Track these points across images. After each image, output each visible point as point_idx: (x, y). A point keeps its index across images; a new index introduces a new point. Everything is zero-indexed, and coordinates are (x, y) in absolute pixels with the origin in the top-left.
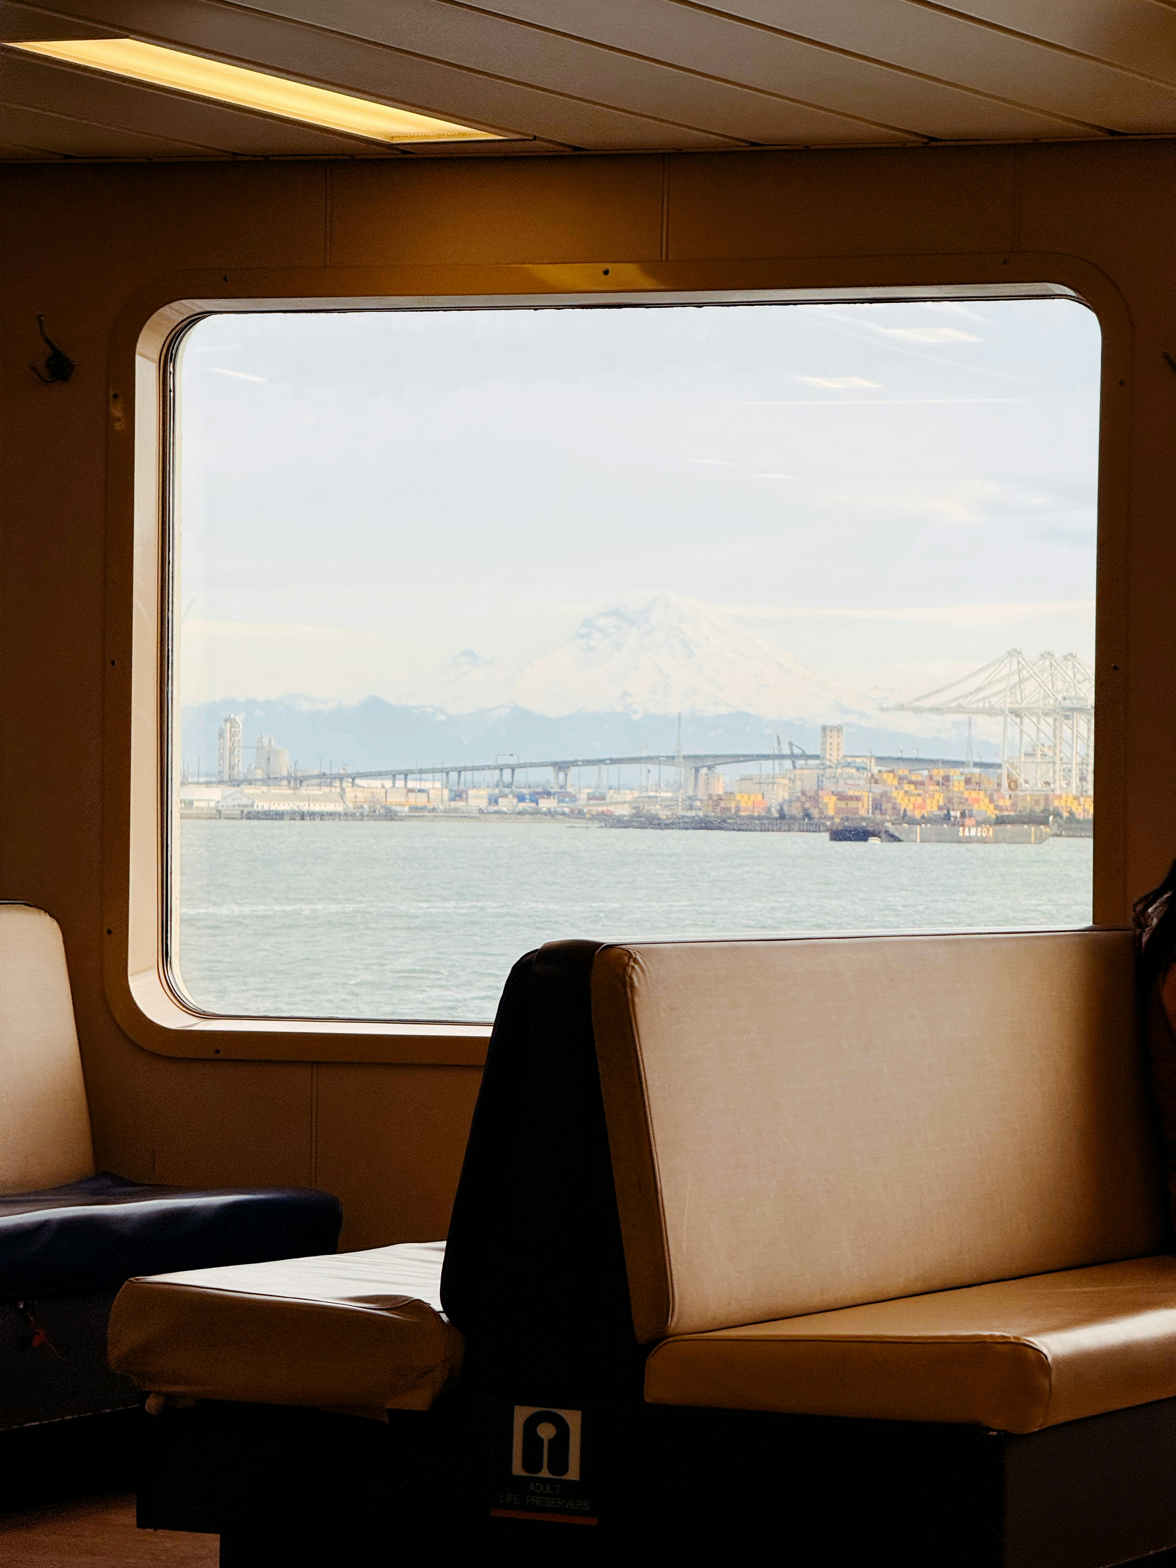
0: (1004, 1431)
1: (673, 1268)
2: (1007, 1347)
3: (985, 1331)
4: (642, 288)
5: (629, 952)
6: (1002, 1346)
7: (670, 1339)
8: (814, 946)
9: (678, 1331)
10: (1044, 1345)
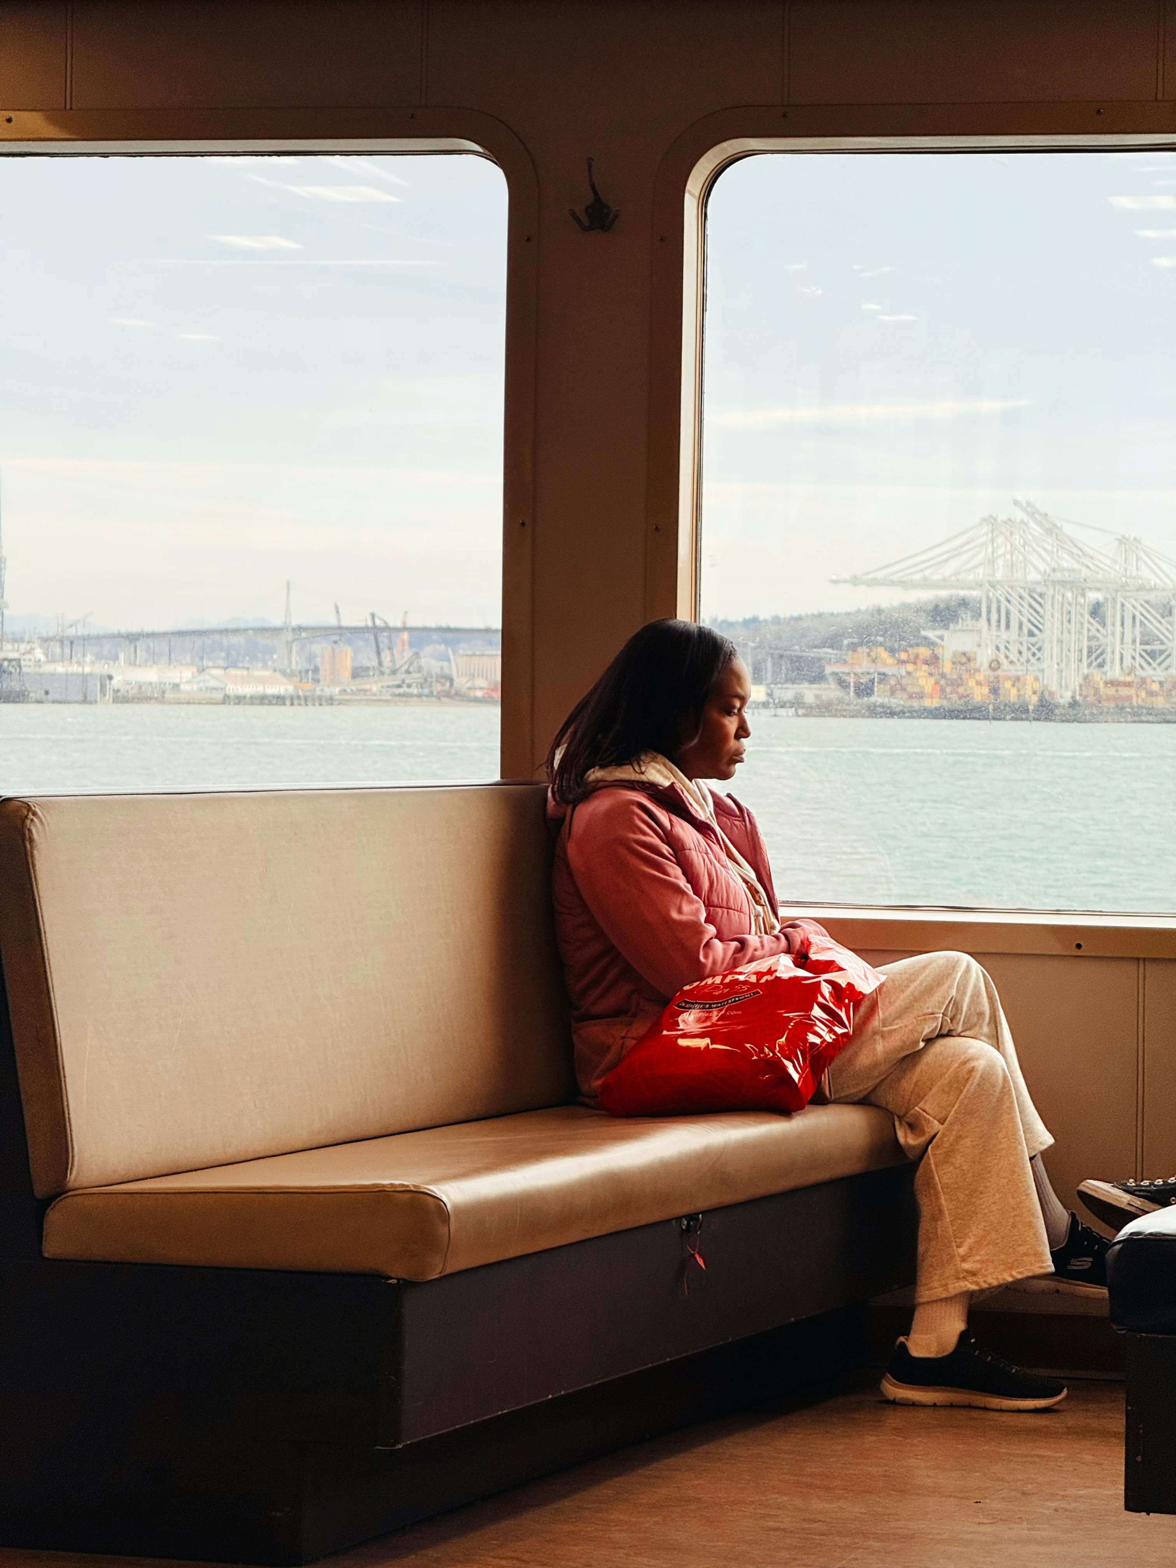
0: (403, 1279)
1: (73, 1121)
2: (407, 1196)
3: (385, 1180)
4: (47, 136)
5: (29, 805)
6: (401, 1195)
7: (70, 1193)
8: (219, 799)
9: (76, 1185)
10: (443, 1193)
